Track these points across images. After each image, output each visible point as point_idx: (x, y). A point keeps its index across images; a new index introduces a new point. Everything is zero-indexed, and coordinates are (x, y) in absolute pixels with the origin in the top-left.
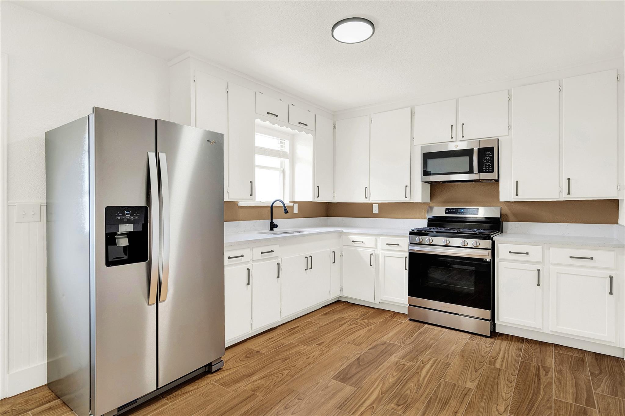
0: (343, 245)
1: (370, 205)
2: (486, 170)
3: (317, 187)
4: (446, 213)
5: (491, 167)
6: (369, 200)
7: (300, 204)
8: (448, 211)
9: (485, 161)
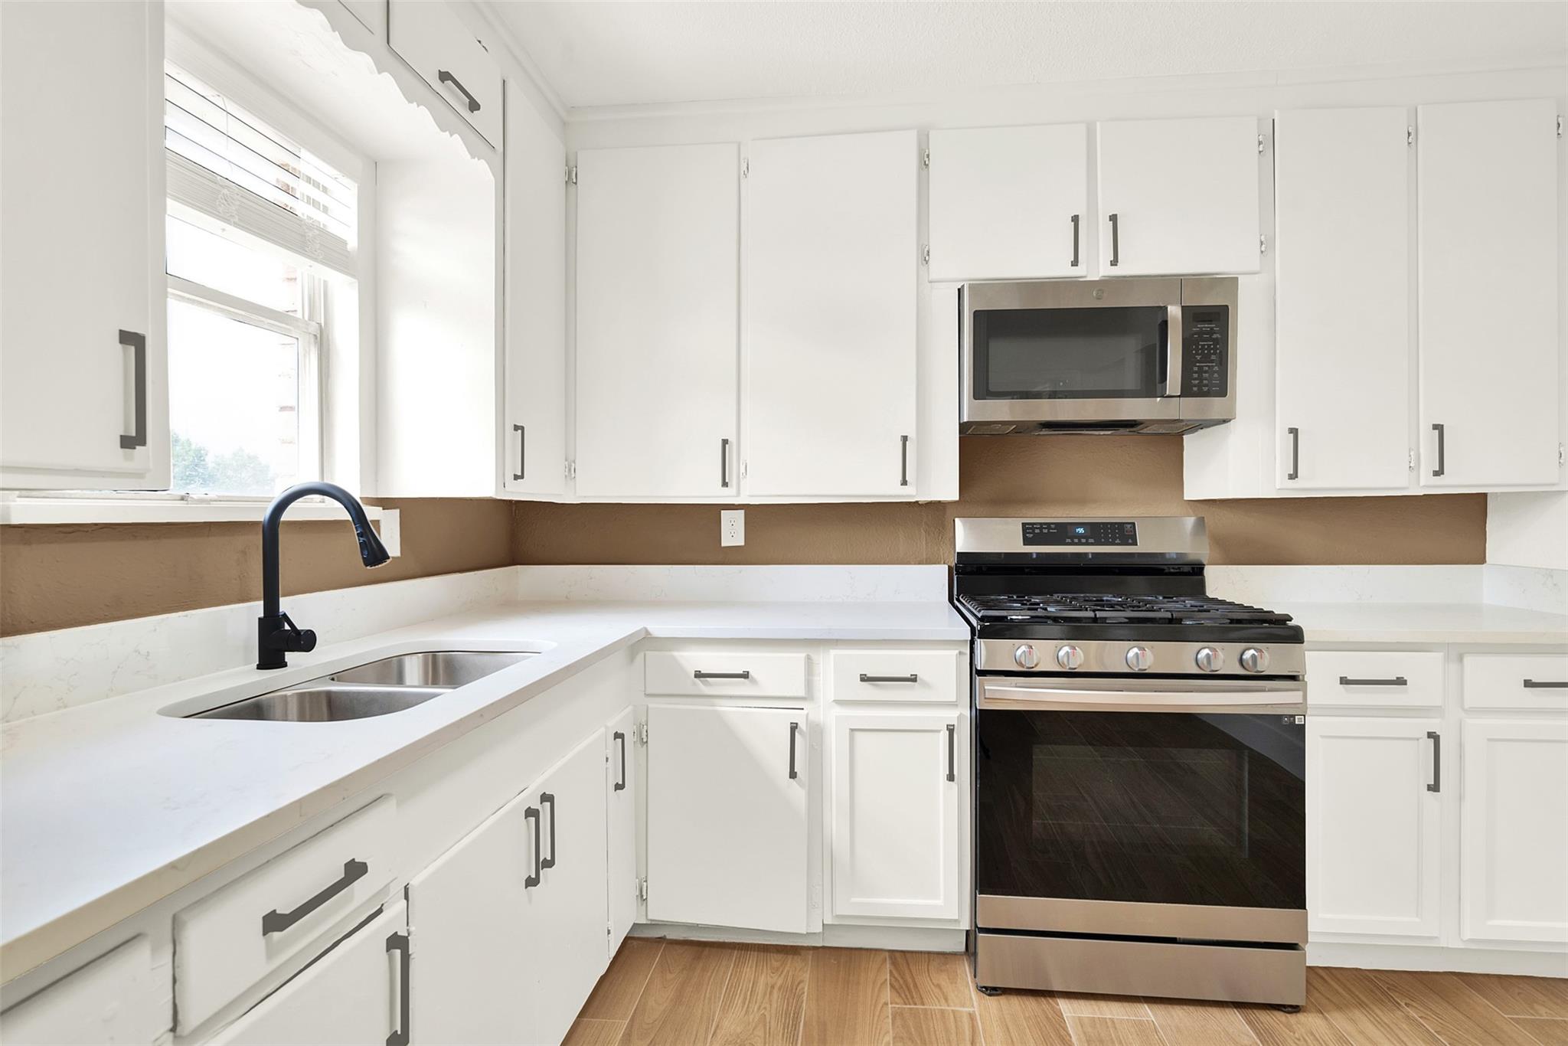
0: (647, 695)
1: (711, 513)
2: (1200, 386)
3: (516, 428)
4: (1027, 541)
5: (1216, 375)
6: (738, 494)
7: (411, 509)
8: (1031, 534)
9: (1198, 355)
